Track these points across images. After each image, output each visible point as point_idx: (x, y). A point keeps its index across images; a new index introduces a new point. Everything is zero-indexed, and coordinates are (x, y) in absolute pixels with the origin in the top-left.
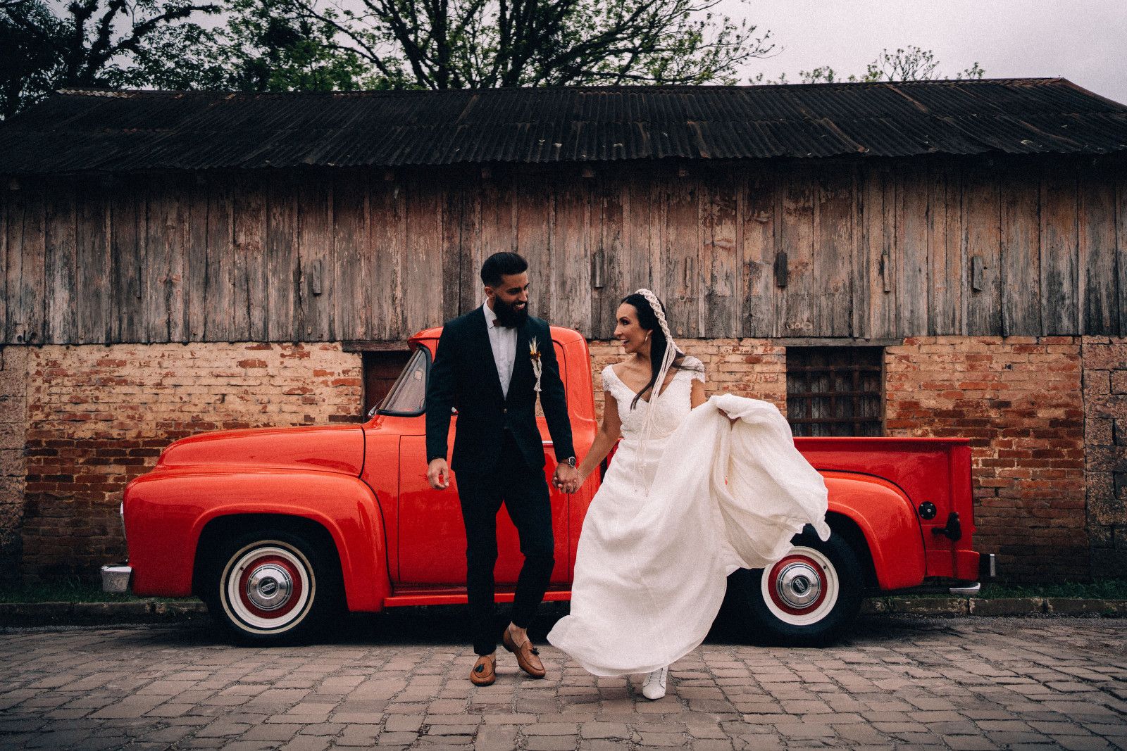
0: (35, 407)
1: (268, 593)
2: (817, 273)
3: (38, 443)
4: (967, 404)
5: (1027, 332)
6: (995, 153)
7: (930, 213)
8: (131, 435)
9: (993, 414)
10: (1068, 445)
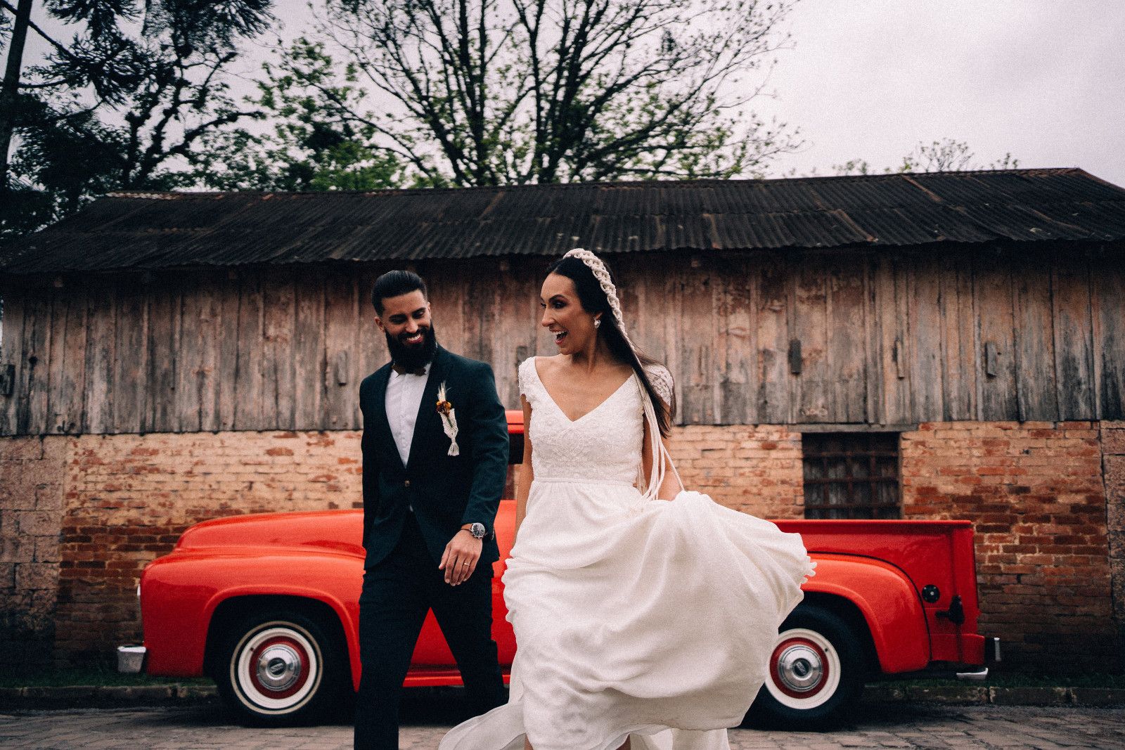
0: (72, 495)
1: (277, 673)
2: (831, 361)
3: (73, 530)
4: (986, 489)
5: (1044, 417)
6: (1003, 241)
7: (942, 300)
8: (161, 522)
9: (1012, 500)
10: (1091, 531)
